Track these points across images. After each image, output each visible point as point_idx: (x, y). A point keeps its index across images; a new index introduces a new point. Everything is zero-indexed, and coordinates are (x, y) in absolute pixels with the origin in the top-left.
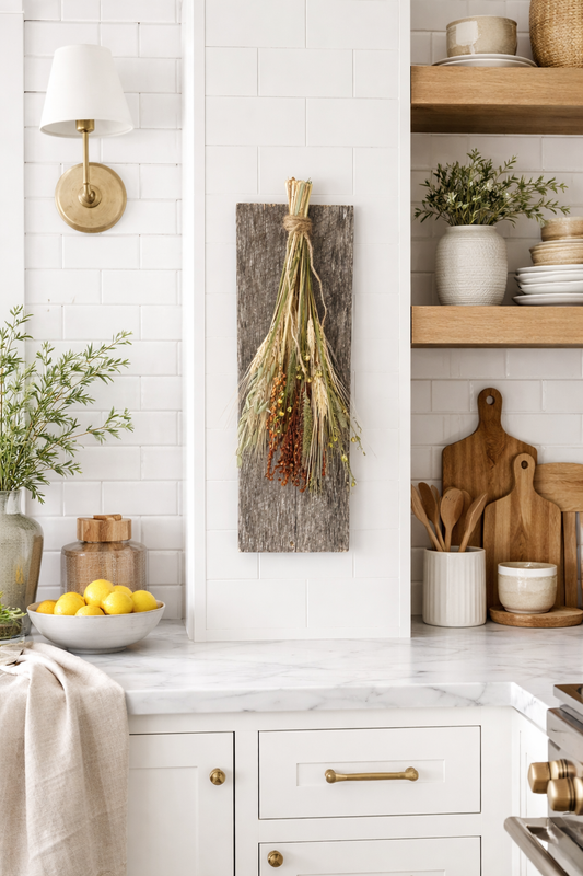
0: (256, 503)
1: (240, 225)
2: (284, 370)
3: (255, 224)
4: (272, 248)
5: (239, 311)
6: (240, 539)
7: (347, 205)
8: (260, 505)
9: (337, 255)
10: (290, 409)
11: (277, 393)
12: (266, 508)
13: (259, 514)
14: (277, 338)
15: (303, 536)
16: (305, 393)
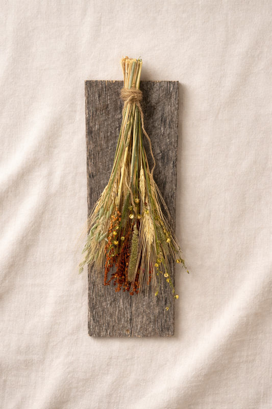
0: (101, 303)
1: (88, 97)
2: (120, 209)
3: (99, 97)
4: (113, 116)
5: (88, 164)
6: (89, 327)
7: (173, 81)
8: (104, 304)
9: (165, 121)
10: (123, 238)
11: (114, 227)
12: (109, 306)
13: (103, 311)
14: (115, 185)
15: (137, 326)
16: (135, 226)
